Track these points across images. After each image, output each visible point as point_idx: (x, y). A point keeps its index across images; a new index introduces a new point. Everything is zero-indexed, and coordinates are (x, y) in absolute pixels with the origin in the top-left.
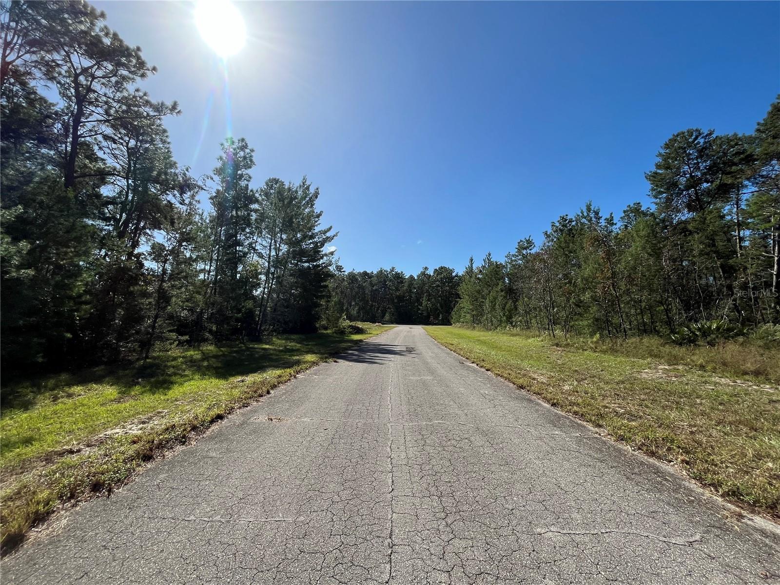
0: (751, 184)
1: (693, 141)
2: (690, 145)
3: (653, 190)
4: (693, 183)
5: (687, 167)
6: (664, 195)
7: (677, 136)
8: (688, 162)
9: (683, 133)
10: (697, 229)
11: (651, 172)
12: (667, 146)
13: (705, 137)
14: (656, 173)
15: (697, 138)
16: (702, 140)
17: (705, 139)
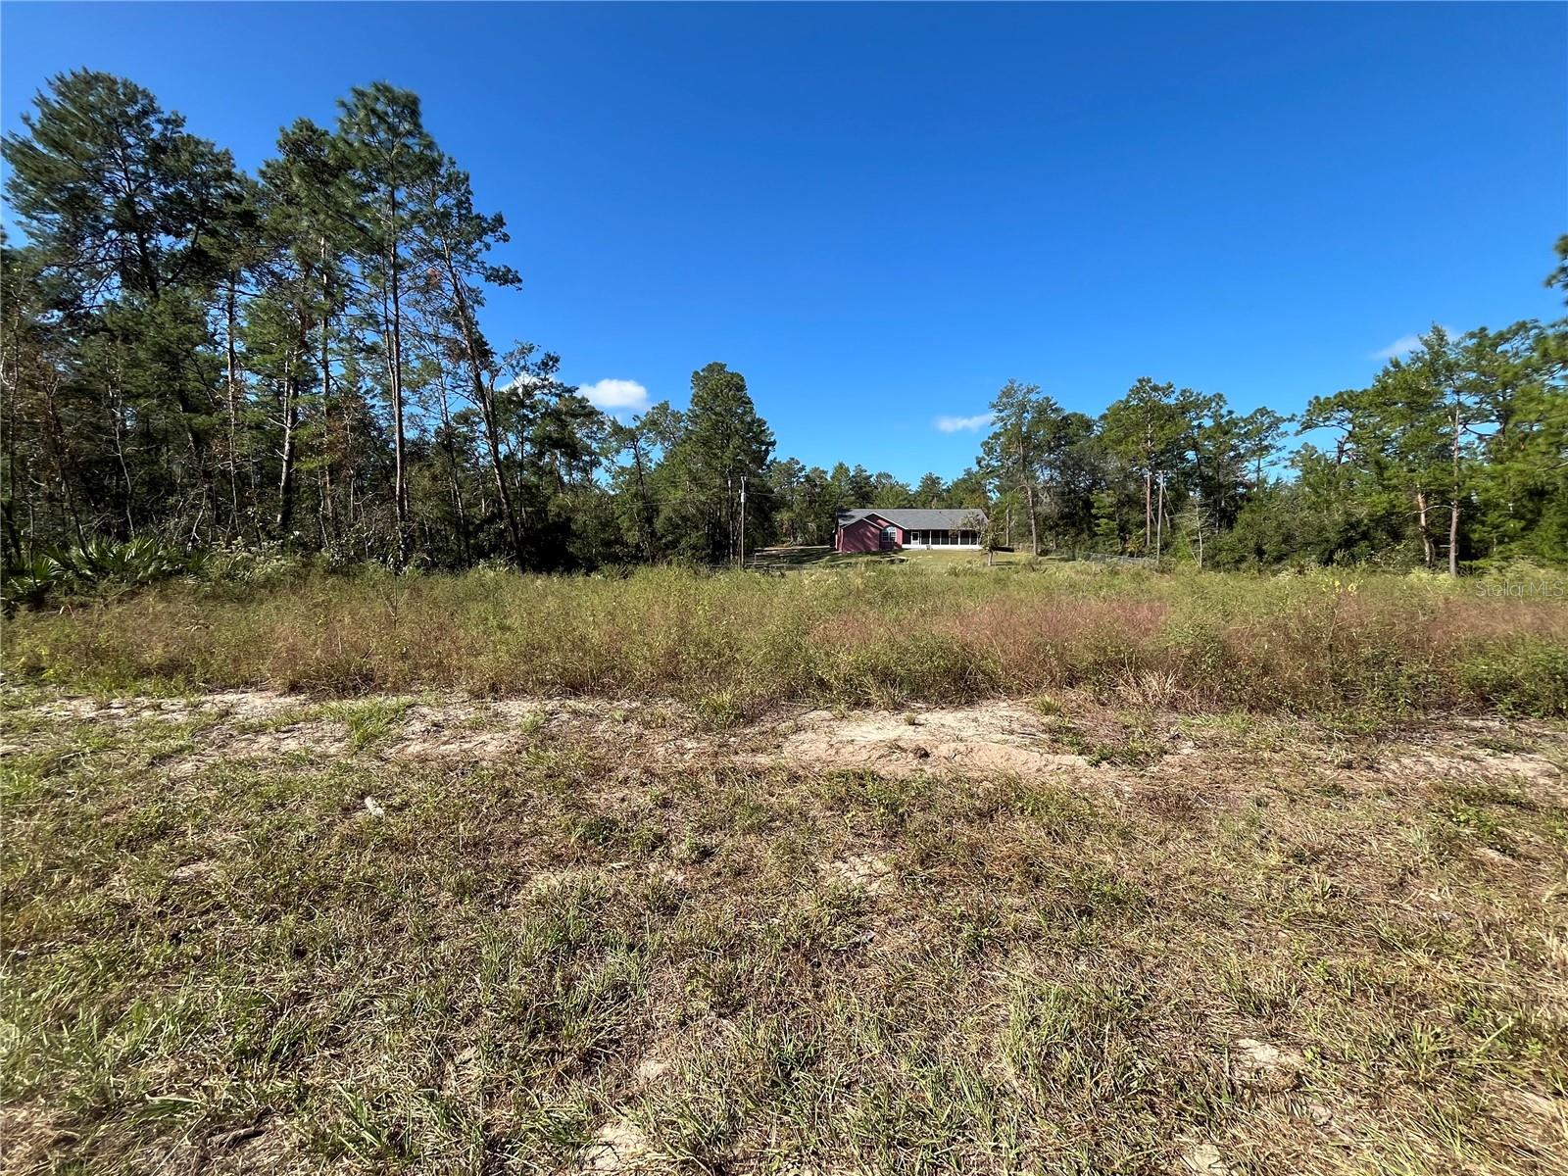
1: (136, 118)
4: (135, 221)
5: (122, 174)
7: (97, 79)
8: (124, 162)
13: (165, 123)
15: (145, 113)
16: (158, 128)
17: (166, 129)
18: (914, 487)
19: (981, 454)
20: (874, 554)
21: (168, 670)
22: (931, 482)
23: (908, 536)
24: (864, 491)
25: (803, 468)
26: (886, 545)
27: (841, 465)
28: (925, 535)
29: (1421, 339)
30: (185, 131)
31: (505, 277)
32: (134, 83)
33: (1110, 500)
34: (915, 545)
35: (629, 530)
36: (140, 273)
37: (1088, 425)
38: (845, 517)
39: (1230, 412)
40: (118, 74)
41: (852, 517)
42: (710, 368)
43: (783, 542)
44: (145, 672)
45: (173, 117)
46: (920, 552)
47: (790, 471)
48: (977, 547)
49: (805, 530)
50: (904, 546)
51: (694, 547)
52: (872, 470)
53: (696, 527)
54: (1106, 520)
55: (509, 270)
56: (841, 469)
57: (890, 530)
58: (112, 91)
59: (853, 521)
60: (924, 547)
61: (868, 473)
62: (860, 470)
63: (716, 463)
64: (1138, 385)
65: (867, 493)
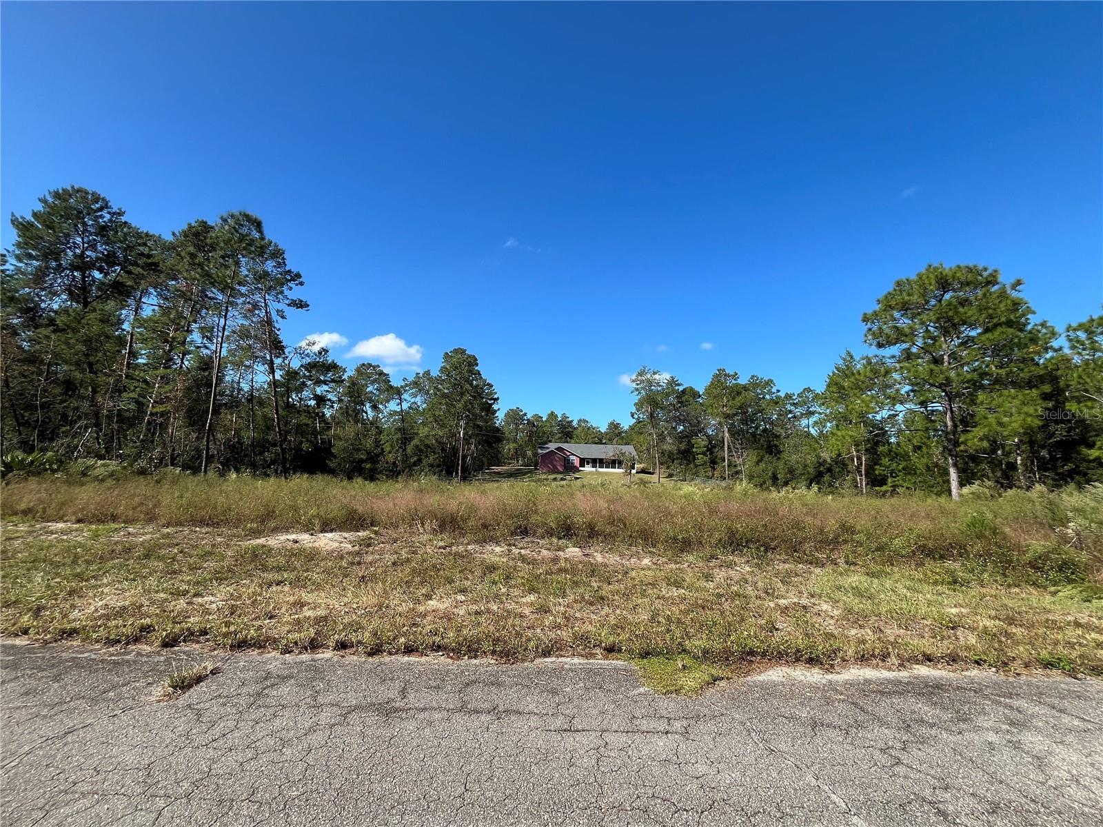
0: (155, 293)
1: (96, 211)
2: (90, 212)
3: (18, 245)
4: (83, 265)
5: (80, 240)
6: (35, 263)
7: (78, 191)
8: (83, 233)
9: (87, 193)
10: (68, 326)
11: (23, 218)
12: (57, 195)
13: (112, 214)
14: (32, 225)
15: (101, 209)
16: (108, 217)
17: (112, 216)
18: (603, 429)
19: (634, 410)
20: (561, 473)
21: (25, 512)
22: (614, 426)
23: (583, 462)
24: (567, 431)
25: (525, 414)
26: (569, 468)
27: (552, 413)
28: (595, 462)
29: (841, 357)
30: (123, 219)
31: (300, 305)
32: (99, 193)
33: (703, 443)
34: (588, 468)
35: (390, 453)
36: (80, 293)
37: (695, 395)
38: (542, 448)
39: (778, 391)
40: (90, 190)
41: (548, 448)
42: (456, 351)
43: (510, 464)
44: (16, 514)
45: (118, 211)
46: (590, 473)
47: (515, 416)
48: (621, 470)
49: (524, 456)
50: (581, 469)
51: (432, 466)
52: (574, 418)
53: (434, 452)
54: (702, 456)
55: (302, 301)
56: (552, 415)
57: (572, 457)
58: (84, 198)
59: (548, 451)
60: (594, 469)
61: (570, 419)
62: (565, 417)
63: (452, 410)
64: (718, 372)
65: (569, 432)
